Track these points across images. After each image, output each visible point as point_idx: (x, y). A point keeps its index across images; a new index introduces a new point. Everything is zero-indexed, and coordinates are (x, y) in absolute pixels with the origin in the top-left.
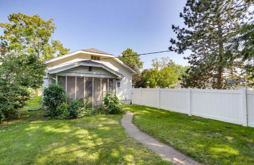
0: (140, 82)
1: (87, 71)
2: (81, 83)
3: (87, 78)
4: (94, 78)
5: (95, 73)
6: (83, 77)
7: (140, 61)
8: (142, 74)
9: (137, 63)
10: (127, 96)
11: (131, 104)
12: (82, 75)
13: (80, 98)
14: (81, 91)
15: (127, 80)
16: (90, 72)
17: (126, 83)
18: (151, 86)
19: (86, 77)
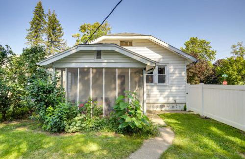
0: (211, 76)
1: (92, 59)
2: (86, 78)
3: (95, 71)
4: (106, 68)
5: (106, 61)
6: (89, 69)
7: (211, 50)
8: (215, 65)
9: (206, 52)
10: (177, 98)
11: (185, 109)
12: (86, 66)
13: (84, 101)
14: (86, 90)
15: (177, 72)
16: (99, 60)
17: (175, 77)
18: (231, 81)
19: (93, 68)
